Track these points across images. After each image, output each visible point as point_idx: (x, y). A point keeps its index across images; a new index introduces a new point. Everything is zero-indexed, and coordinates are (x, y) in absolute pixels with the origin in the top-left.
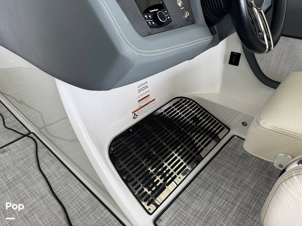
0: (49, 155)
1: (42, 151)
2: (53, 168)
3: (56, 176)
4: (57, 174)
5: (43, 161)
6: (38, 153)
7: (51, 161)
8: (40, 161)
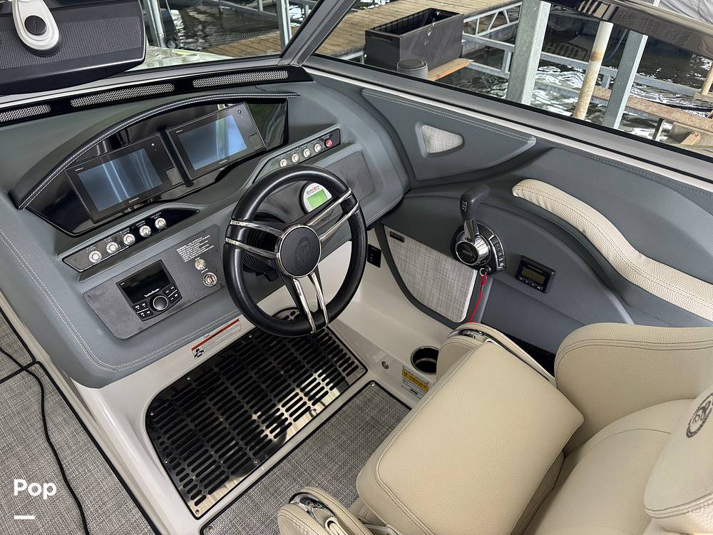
0: (62, 407)
1: (52, 400)
2: (67, 431)
3: (70, 448)
4: (72, 444)
5: (51, 419)
6: (46, 402)
7: (64, 419)
8: (47, 418)
